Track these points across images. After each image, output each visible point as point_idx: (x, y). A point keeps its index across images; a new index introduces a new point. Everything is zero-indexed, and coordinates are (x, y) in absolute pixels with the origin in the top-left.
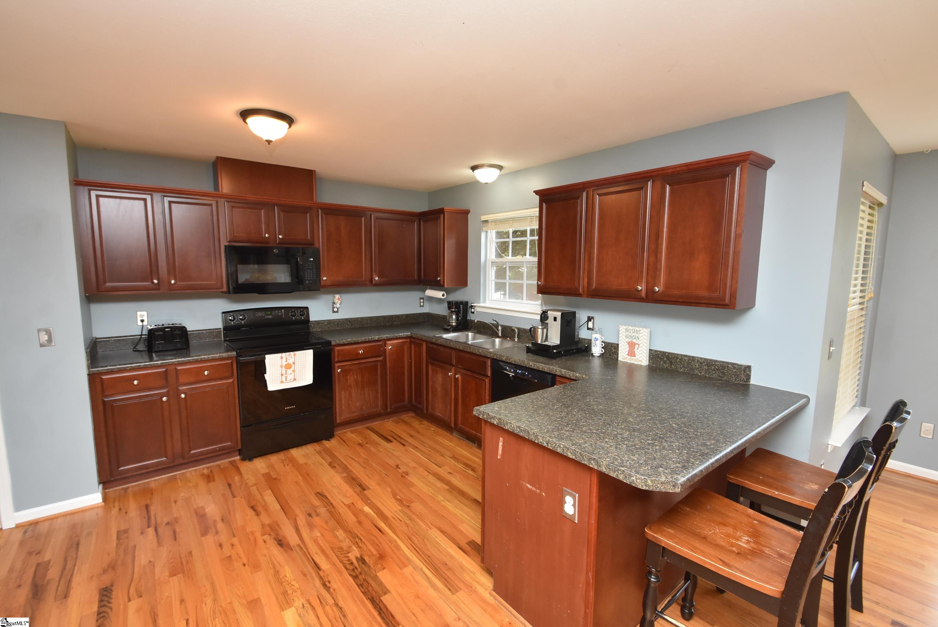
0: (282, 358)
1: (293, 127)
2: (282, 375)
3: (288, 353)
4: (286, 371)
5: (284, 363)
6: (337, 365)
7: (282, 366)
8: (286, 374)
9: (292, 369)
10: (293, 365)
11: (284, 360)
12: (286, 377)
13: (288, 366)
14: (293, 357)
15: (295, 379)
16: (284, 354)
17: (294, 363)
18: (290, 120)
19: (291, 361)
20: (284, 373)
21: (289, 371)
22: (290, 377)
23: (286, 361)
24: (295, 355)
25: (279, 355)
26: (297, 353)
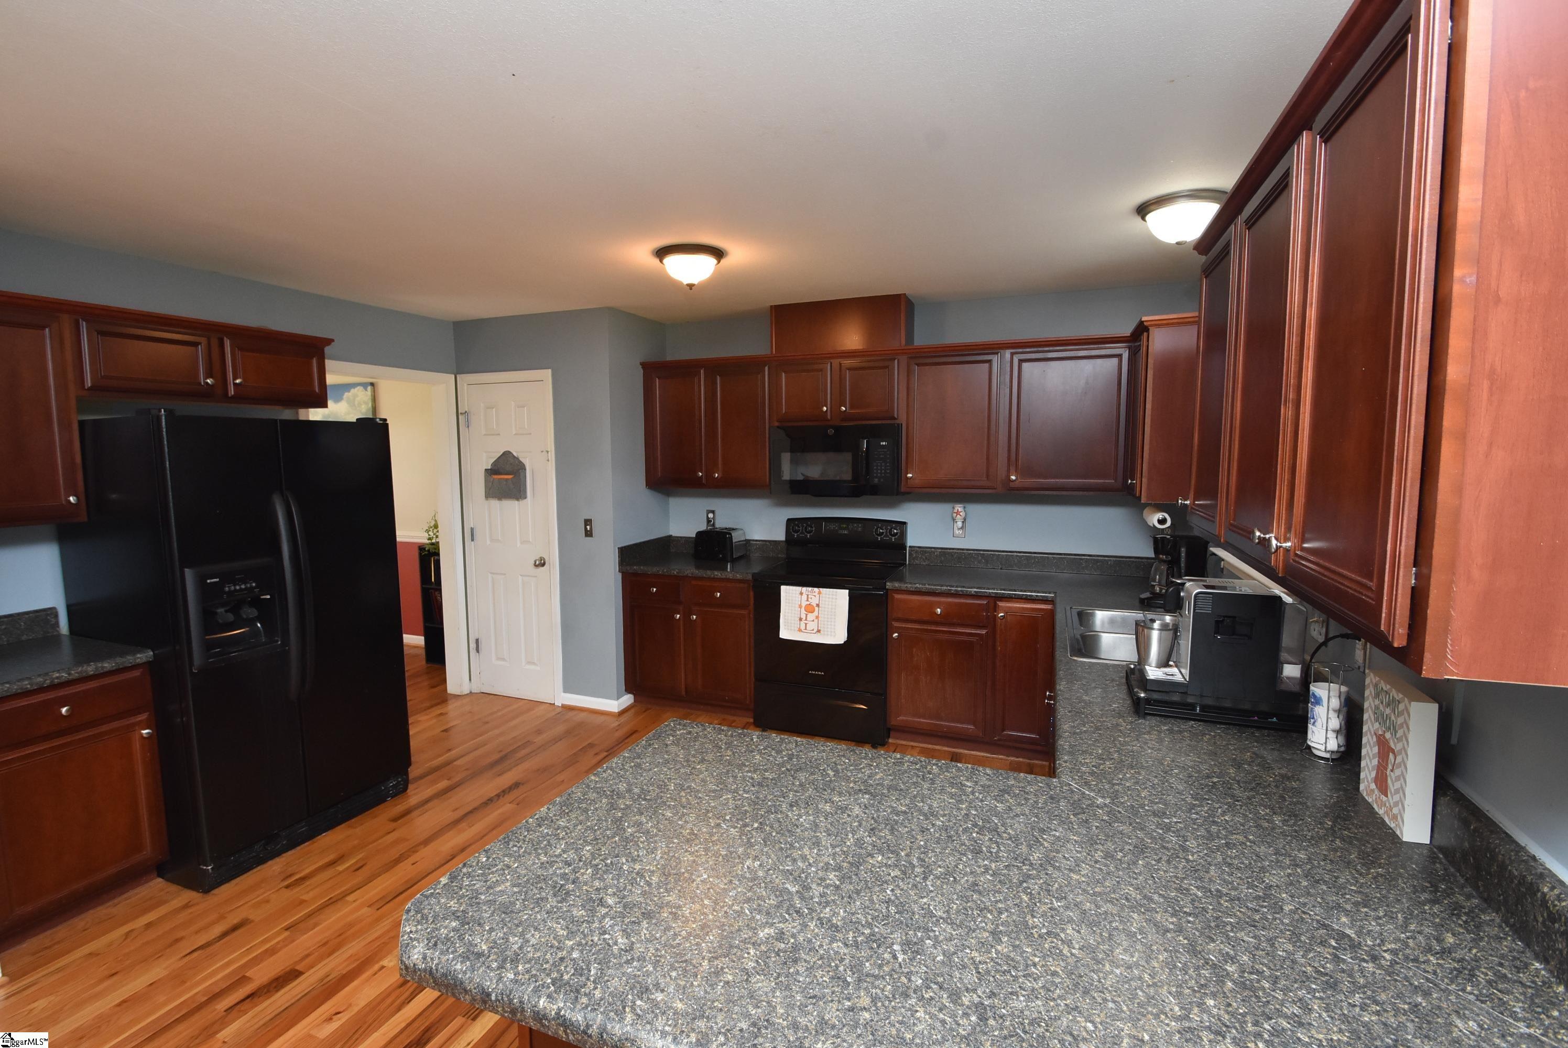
0: (801, 594)
1: (723, 261)
2: (801, 619)
3: (810, 589)
4: (806, 615)
5: (804, 603)
6: (896, 624)
7: (800, 606)
8: (806, 620)
9: (816, 613)
10: (817, 609)
11: (804, 597)
12: (806, 624)
13: (810, 609)
14: (818, 596)
15: (819, 631)
16: (804, 589)
17: (818, 605)
18: (718, 254)
19: (814, 601)
20: (803, 617)
21: (811, 616)
22: (812, 626)
23: (807, 600)
24: (820, 593)
25: (798, 589)
26: (824, 590)
